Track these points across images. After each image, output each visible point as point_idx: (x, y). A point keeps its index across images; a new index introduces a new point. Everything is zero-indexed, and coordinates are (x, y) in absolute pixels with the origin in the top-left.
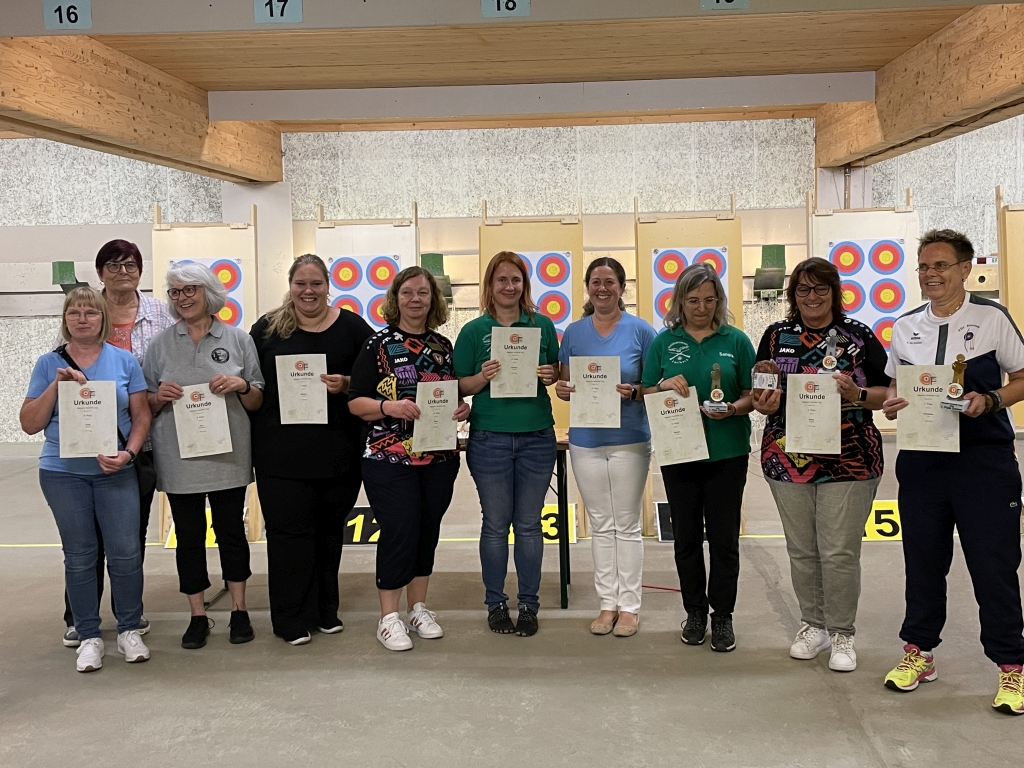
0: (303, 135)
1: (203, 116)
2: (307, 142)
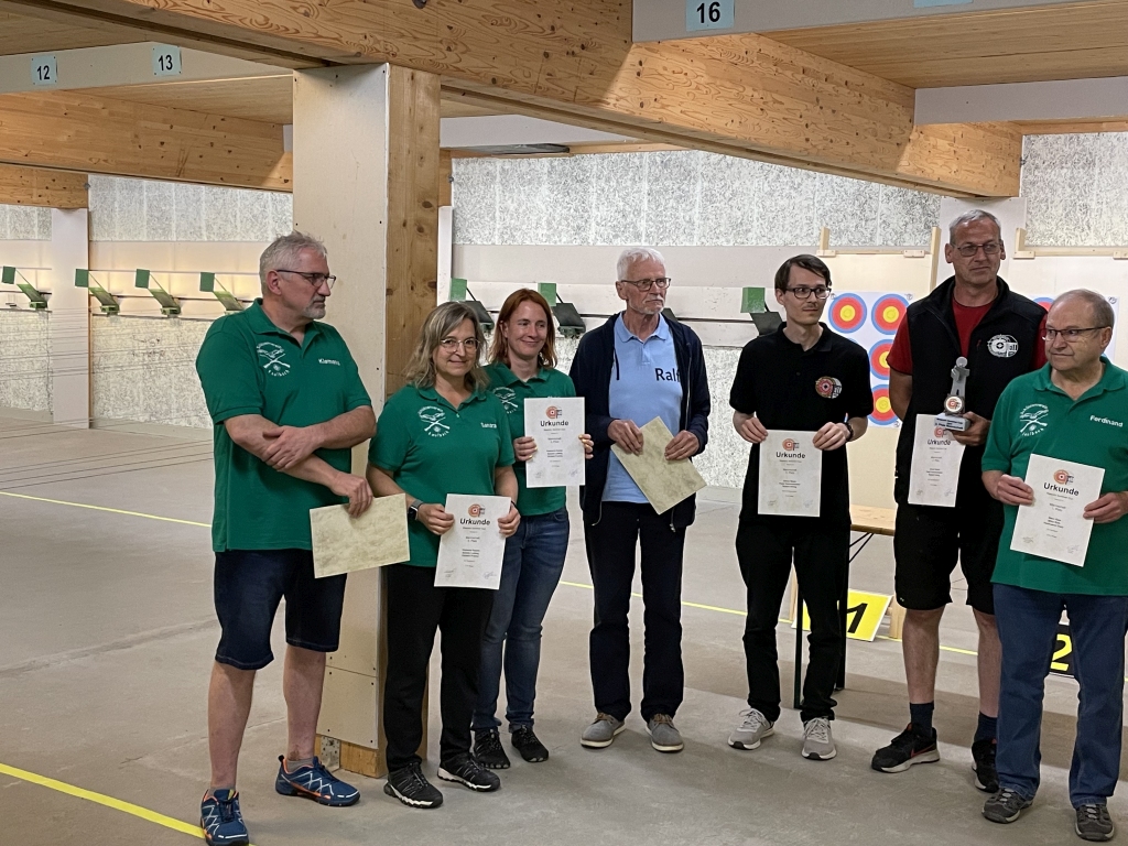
0: (1051, 138)
1: (906, 119)
2: (1055, 146)
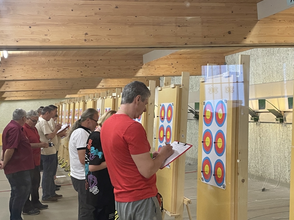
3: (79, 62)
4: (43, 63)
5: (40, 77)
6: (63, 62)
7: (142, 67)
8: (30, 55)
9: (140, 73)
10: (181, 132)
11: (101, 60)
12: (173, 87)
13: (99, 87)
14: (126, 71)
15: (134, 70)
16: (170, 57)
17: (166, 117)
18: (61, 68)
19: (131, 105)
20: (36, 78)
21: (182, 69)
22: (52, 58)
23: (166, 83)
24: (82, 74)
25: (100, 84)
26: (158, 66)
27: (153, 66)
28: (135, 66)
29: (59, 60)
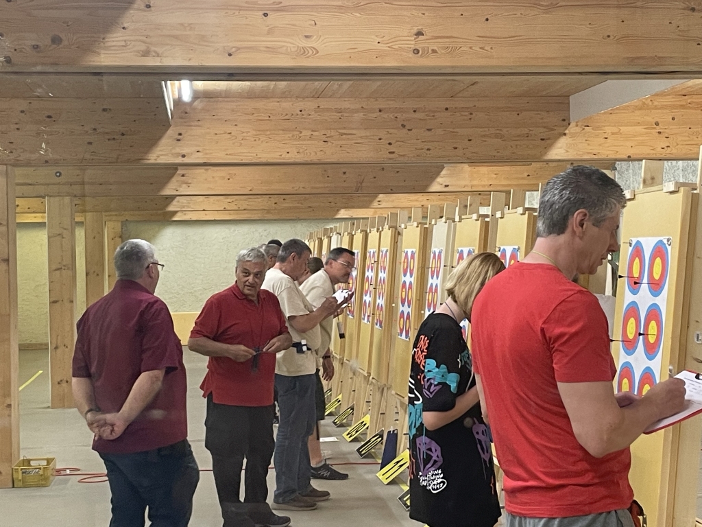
1: (555, 120)
3: (385, 116)
4: (286, 117)
5: (276, 155)
6: (340, 114)
7: (567, 132)
8: (250, 95)
9: (561, 148)
10: (692, 323)
11: (447, 109)
12: (672, 188)
13: (435, 187)
14: (518, 143)
15: (542, 139)
16: (650, 104)
17: (645, 280)
18: (333, 133)
19: (563, 238)
20: (264, 160)
21: (687, 139)
22: (310, 105)
23: (649, 177)
24: (391, 148)
25: (439, 180)
26: (615, 130)
27: (598, 128)
28: (545, 130)
29: (328, 110)
